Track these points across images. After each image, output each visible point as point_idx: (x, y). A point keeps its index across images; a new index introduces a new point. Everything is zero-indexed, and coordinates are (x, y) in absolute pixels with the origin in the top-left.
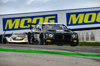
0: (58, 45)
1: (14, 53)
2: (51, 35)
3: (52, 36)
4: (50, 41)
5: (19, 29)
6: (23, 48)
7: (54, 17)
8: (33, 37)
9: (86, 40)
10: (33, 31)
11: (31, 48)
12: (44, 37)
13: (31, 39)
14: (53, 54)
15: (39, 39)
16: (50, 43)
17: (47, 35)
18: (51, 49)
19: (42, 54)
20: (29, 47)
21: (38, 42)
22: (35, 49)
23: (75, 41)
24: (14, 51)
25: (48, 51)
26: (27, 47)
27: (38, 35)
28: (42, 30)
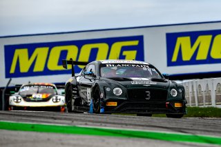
0: (138, 115)
1: (34, 134)
2: (117, 91)
3: (121, 92)
4: (115, 104)
5: (47, 72)
6: (56, 121)
7: (136, 43)
8: (78, 94)
9: (216, 101)
10: (78, 80)
11: (75, 122)
12: (102, 95)
13: (73, 101)
14: (132, 138)
15: (90, 101)
16: (115, 109)
17: (108, 89)
18: (126, 125)
19: (103, 138)
20: (70, 119)
21: (89, 106)
22: (86, 124)
23: (177, 105)
24: (33, 128)
25: (120, 131)
26: (65, 119)
27: (89, 90)
28: (98, 77)
